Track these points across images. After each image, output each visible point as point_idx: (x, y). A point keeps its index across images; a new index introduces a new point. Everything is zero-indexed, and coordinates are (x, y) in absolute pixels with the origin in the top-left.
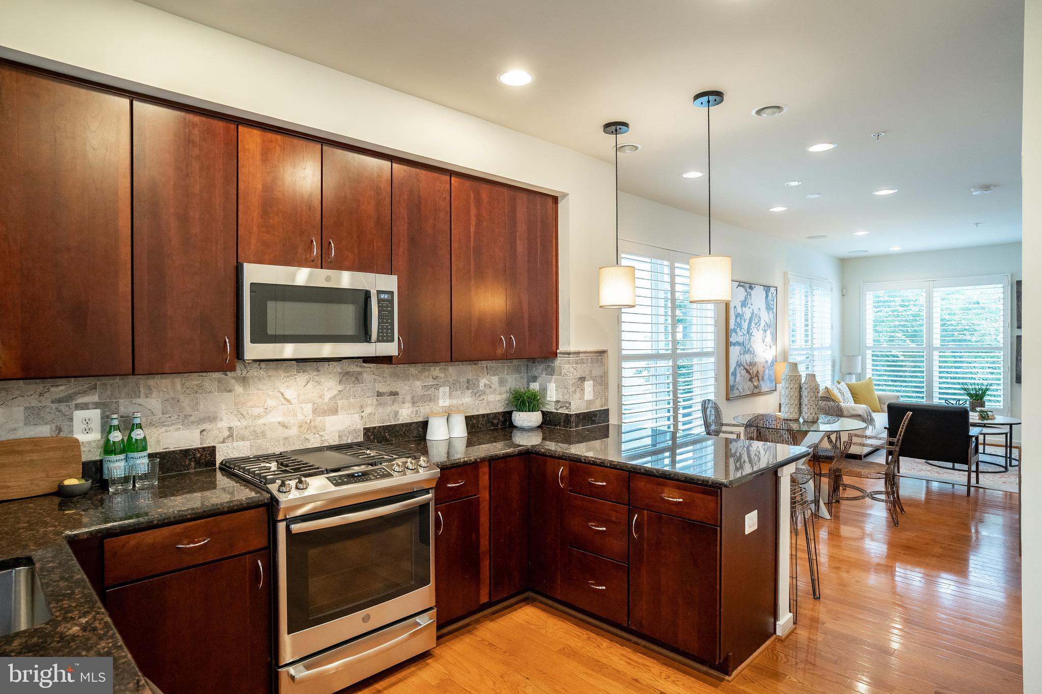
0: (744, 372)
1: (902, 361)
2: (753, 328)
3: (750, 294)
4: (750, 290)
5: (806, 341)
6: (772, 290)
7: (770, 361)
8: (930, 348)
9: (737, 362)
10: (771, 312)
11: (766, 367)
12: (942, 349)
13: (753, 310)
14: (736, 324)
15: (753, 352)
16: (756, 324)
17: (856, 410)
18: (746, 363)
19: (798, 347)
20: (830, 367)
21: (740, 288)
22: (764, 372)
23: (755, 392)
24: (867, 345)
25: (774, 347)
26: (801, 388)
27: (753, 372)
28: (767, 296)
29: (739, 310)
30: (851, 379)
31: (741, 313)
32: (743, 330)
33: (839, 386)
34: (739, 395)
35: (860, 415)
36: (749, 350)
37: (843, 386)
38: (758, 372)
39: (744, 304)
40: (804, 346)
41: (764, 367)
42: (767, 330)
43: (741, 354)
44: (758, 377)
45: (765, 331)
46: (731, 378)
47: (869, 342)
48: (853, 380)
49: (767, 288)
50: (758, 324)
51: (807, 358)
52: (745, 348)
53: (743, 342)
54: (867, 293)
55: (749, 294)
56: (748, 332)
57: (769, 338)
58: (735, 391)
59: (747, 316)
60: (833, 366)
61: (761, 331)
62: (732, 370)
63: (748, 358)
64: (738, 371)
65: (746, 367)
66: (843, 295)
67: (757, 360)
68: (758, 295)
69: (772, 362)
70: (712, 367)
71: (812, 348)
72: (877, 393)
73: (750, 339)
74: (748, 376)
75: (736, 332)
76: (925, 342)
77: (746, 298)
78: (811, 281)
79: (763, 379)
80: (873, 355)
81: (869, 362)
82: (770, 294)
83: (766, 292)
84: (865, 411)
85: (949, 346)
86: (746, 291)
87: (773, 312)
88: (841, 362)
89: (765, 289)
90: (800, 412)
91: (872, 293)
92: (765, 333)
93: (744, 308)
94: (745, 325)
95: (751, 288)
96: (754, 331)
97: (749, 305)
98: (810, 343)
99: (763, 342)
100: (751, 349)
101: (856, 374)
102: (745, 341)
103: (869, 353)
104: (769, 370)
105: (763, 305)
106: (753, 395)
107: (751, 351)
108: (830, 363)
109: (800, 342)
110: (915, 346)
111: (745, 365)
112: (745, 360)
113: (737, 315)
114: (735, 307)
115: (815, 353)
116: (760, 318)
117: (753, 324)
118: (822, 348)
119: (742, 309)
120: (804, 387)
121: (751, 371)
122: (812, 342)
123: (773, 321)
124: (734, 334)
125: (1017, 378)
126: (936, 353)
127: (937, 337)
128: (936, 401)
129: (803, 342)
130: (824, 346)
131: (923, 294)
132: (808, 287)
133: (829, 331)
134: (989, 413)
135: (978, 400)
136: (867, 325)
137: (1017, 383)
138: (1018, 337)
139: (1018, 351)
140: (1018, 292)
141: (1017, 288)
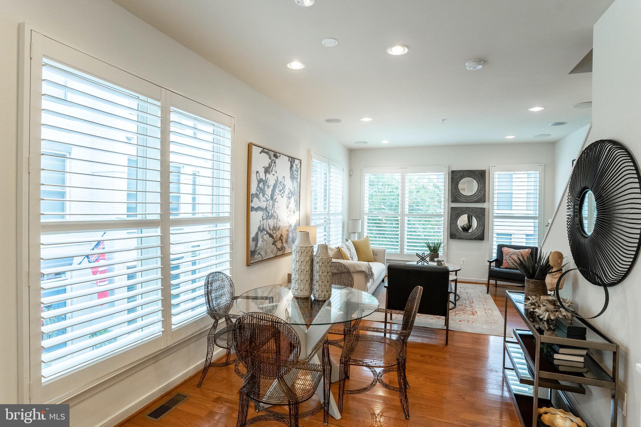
0: (267, 237)
1: (385, 223)
2: (277, 195)
3: (275, 162)
4: (274, 158)
5: (325, 208)
6: (297, 162)
7: (293, 225)
8: (403, 215)
9: (259, 228)
10: (295, 181)
11: (290, 230)
12: (409, 216)
13: (277, 178)
14: (258, 189)
15: (276, 217)
16: (280, 191)
18: (269, 227)
19: (319, 213)
20: (341, 228)
21: (262, 154)
22: (288, 235)
23: (278, 254)
24: (365, 212)
25: (297, 213)
26: (312, 261)
27: (277, 236)
28: (292, 166)
29: (262, 176)
30: (354, 237)
31: (264, 179)
32: (266, 196)
33: (347, 243)
34: (261, 259)
35: (364, 271)
36: (272, 215)
37: (350, 243)
38: (281, 235)
39: (267, 170)
40: (322, 212)
41: (287, 231)
42: (292, 197)
43: (263, 219)
44: (282, 240)
45: (289, 198)
46: (252, 244)
47: (366, 210)
48: (356, 238)
49: (292, 160)
50: (282, 191)
51: (325, 221)
52: (269, 213)
53: (266, 207)
54: (366, 175)
55: (273, 161)
56: (272, 198)
57: (292, 205)
58: (256, 256)
59: (271, 182)
60: (343, 227)
61: (285, 198)
62: (252, 235)
63: (271, 222)
64: (260, 236)
65: (269, 231)
66: (350, 176)
67: (280, 224)
68: (282, 164)
69: (295, 226)
70: (227, 233)
71: (328, 214)
72: (371, 248)
73: (273, 205)
74: (271, 240)
75: (258, 198)
76: (400, 211)
77: (270, 166)
78: (329, 160)
79: (287, 242)
80: (368, 219)
81: (366, 224)
82: (294, 165)
83: (291, 162)
84: (368, 267)
85: (414, 213)
86: (270, 158)
87: (297, 182)
88: (348, 224)
89: (289, 159)
90: (311, 289)
92: (289, 199)
93: (267, 174)
94: (269, 192)
95: (275, 156)
96: (278, 197)
97: (274, 172)
98: (327, 210)
99: (288, 208)
100: (275, 214)
101: (358, 234)
102: (268, 206)
103: (366, 217)
104: (293, 233)
105: (287, 174)
106: (276, 257)
107: (274, 217)
108: (341, 225)
109: (320, 209)
110: (393, 213)
111: (268, 229)
112: (269, 225)
113: (260, 181)
114: (257, 172)
115: (331, 217)
116: (285, 186)
117: (277, 191)
118: (335, 214)
119: (266, 175)
120: (316, 260)
121: (274, 236)
122: (329, 209)
123: (297, 190)
124: (255, 199)
125: (450, 235)
126: (406, 218)
127: (407, 207)
128: (406, 251)
129: (322, 209)
130: (337, 212)
131: (400, 177)
132: (327, 165)
133: (340, 201)
134: (442, 262)
135: (435, 253)
136: (365, 198)
137: (450, 238)
138: (452, 208)
139: (451, 217)
140: (452, 178)
141: (452, 176)
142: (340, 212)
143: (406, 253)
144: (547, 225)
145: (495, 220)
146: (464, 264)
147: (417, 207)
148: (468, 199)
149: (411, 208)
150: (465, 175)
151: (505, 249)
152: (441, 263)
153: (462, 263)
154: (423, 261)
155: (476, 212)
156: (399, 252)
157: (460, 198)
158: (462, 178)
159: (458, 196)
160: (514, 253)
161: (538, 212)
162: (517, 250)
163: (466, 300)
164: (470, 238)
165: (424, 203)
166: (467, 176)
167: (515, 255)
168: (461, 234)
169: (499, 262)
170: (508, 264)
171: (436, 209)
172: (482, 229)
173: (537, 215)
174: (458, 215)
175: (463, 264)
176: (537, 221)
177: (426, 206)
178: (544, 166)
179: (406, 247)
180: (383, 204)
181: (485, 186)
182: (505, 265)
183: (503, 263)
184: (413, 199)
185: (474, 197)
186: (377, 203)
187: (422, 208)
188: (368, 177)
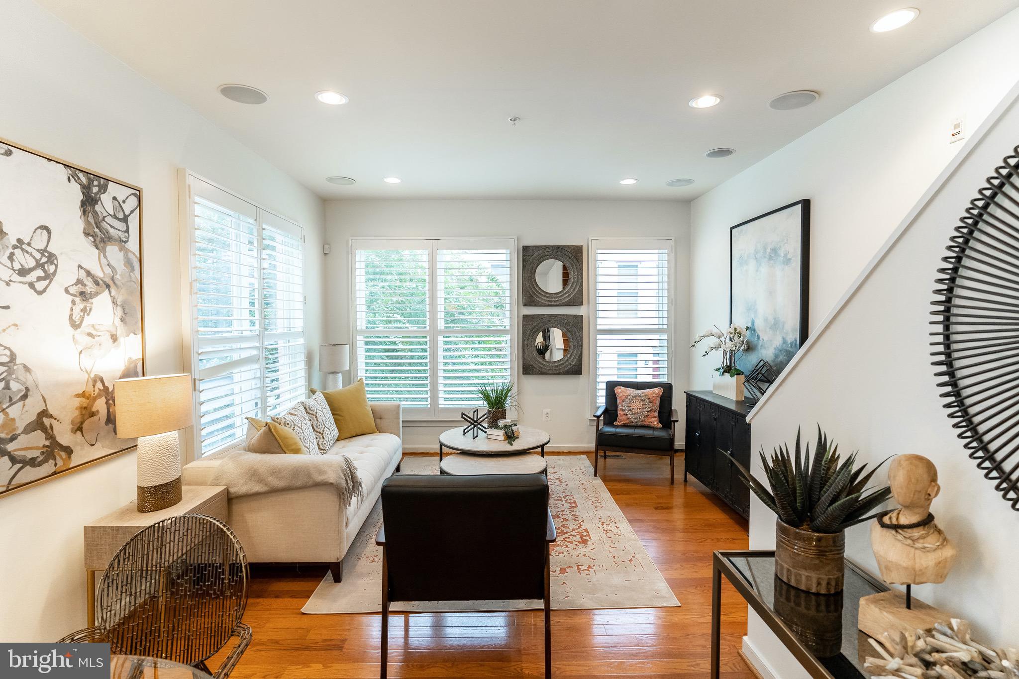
1: (402, 350)
8: (434, 331)
10: (111, 248)
12: (447, 333)
17: (325, 472)
19: (234, 334)
20: (302, 365)
24: (358, 328)
25: (132, 341)
28: (90, 200)
30: (336, 381)
35: (332, 484)
37: (318, 401)
38: (44, 414)
40: (245, 333)
42: (98, 294)
44: (47, 430)
45: (84, 296)
47: (361, 322)
48: (338, 385)
50: (38, 273)
54: (357, 252)
57: (103, 317)
61: (59, 297)
66: (325, 254)
67: (33, 379)
71: (262, 336)
72: (370, 403)
76: (428, 324)
78: (257, 210)
79: (77, 429)
80: (367, 343)
81: (361, 352)
82: (104, 197)
83: (86, 188)
84: (343, 470)
85: (455, 328)
87: (123, 251)
88: (321, 355)
91: (363, 252)
92: (84, 300)
98: (257, 327)
101: (344, 373)
103: (361, 339)
109: (241, 326)
110: (415, 328)
116: (51, 257)
118: (289, 335)
122: (263, 324)
123: (124, 274)
125: (523, 368)
126: (440, 338)
127: (441, 315)
128: (442, 403)
129: (246, 325)
130: (292, 330)
131: (426, 258)
132: (252, 221)
133: (300, 306)
134: (514, 428)
135: (498, 409)
136: (358, 299)
137: (523, 374)
138: (525, 316)
139: (524, 334)
140: (524, 260)
141: (523, 256)
142: (300, 330)
143: (443, 406)
144: (694, 344)
145: (599, 337)
146: (549, 419)
147: (462, 317)
148: (552, 300)
149: (449, 318)
150: (546, 254)
151: (620, 391)
152: (512, 430)
153: (544, 419)
154: (476, 428)
155: (567, 323)
156: (429, 406)
157: (538, 297)
158: (541, 259)
159: (535, 294)
160: (635, 398)
161: (666, 321)
162: (640, 392)
163: (561, 500)
164: (558, 372)
165: (472, 308)
166: (551, 256)
167: (638, 400)
168: (542, 364)
169: (610, 413)
170: (627, 417)
171: (495, 320)
172: (578, 355)
173: (666, 327)
174: (535, 329)
175: (547, 420)
176: (665, 337)
177: (476, 314)
178: (675, 240)
179: (441, 395)
180: (398, 311)
181: (582, 274)
182: (621, 420)
183: (617, 416)
184: (453, 302)
185: (562, 296)
186: (386, 309)
187: (469, 317)
188: (363, 258)
